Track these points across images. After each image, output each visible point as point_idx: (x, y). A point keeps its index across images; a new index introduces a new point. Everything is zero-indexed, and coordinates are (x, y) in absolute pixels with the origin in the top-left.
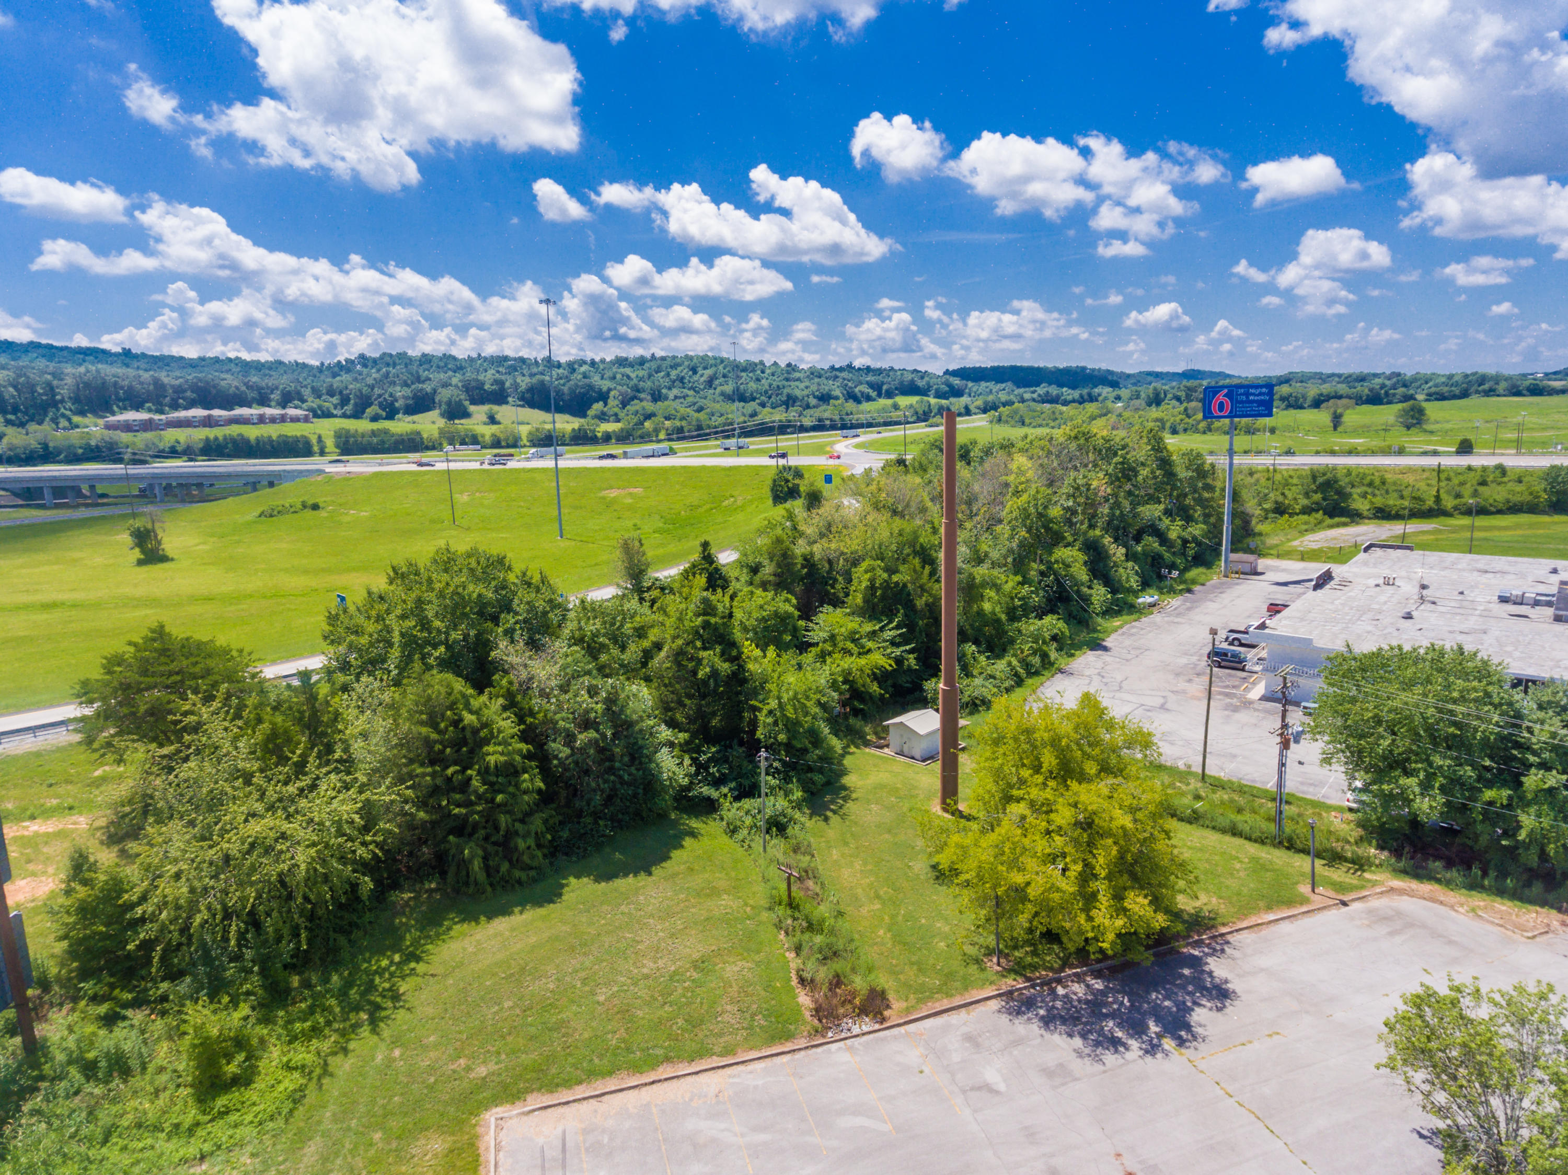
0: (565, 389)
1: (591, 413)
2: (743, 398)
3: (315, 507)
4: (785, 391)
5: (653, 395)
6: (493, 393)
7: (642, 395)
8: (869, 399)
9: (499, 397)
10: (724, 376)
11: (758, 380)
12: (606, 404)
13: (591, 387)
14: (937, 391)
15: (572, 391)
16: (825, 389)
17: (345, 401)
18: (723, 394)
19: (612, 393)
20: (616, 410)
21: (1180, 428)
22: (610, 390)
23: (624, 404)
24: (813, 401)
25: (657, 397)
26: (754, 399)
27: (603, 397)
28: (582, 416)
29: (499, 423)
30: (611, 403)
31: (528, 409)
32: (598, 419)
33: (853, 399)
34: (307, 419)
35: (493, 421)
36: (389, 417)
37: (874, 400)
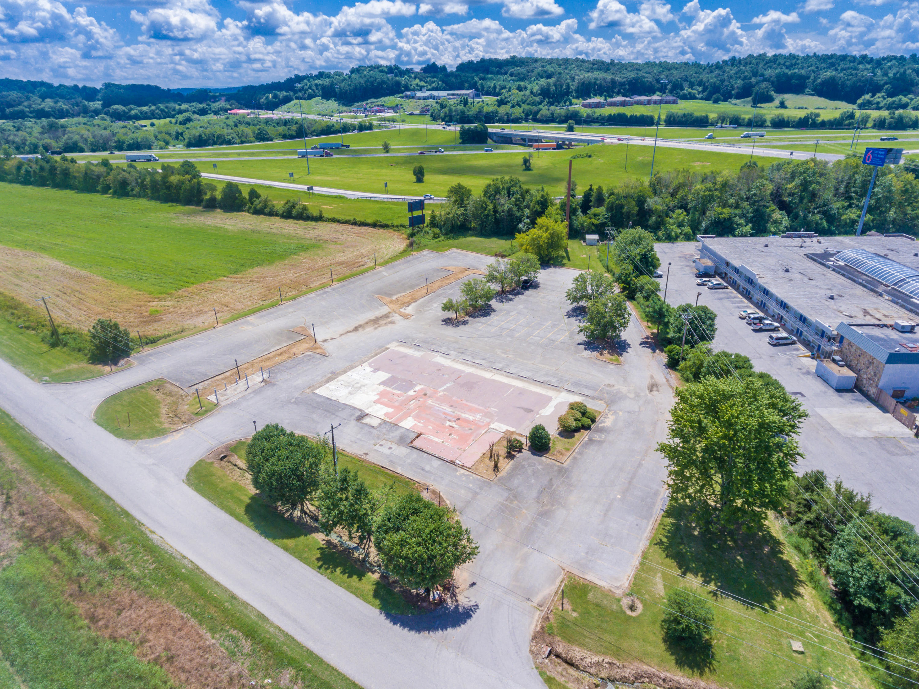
3: (590, 156)
6: (797, 85)
9: (798, 89)
12: (874, 96)
13: (871, 81)
15: (854, 85)
20: (880, 100)
27: (875, 89)
28: (854, 103)
29: (786, 107)
30: (878, 95)
31: (816, 98)
32: (861, 107)
34: (675, 102)
35: (782, 106)
36: (725, 100)
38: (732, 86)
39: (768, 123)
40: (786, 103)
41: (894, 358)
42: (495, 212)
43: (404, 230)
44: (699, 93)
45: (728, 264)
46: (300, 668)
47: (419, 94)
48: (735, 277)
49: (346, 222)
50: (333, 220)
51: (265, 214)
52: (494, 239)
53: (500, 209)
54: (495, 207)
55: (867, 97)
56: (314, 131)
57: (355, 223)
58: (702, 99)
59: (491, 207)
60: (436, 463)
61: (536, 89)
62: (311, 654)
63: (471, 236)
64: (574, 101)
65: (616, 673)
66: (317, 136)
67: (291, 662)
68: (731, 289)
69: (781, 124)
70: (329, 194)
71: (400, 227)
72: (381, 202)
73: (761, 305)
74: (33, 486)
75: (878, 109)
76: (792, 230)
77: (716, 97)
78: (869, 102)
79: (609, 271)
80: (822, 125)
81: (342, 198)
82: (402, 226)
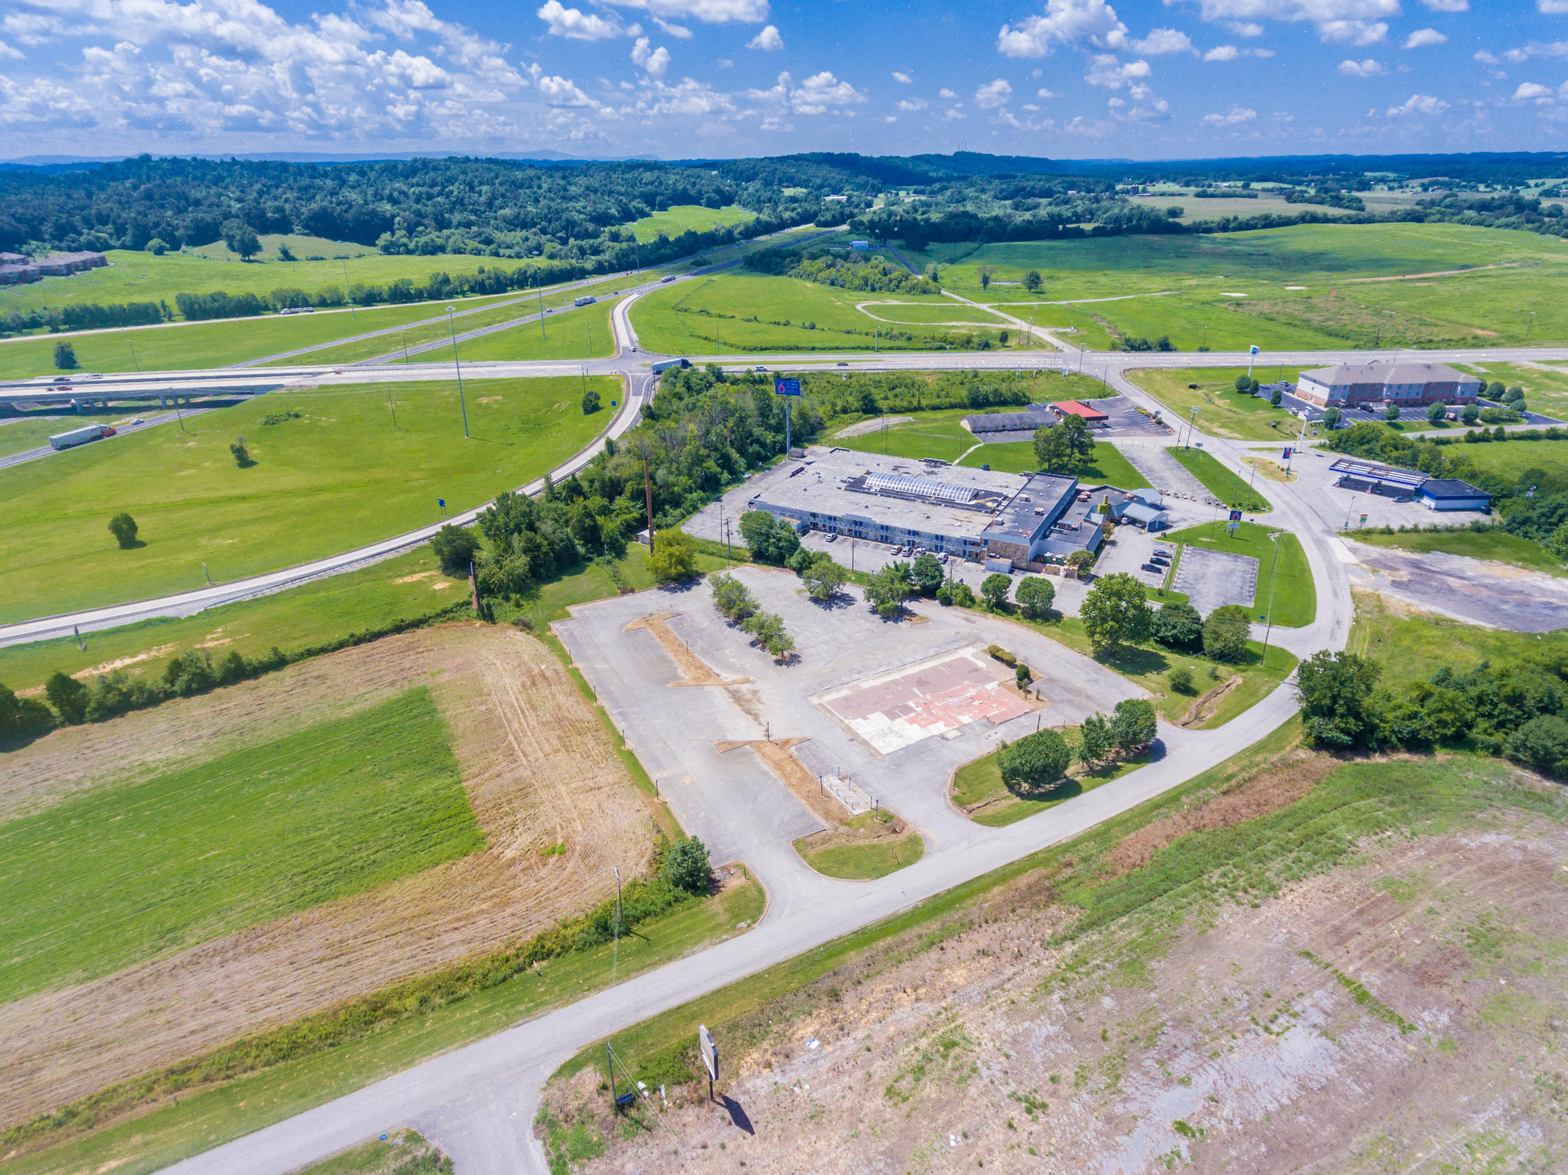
0: (349, 216)
1: (380, 243)
2: (524, 226)
3: (297, 416)
4: (564, 216)
5: (436, 220)
6: (277, 221)
7: (426, 221)
8: (644, 215)
9: (282, 226)
10: (503, 196)
11: (537, 200)
12: (393, 234)
13: (374, 213)
14: (709, 199)
15: (357, 219)
16: (601, 207)
17: (120, 231)
18: (505, 219)
19: (397, 220)
20: (405, 240)
21: (877, 286)
22: (392, 216)
23: (411, 231)
24: (591, 227)
25: (442, 224)
26: (534, 225)
27: (387, 225)
28: (374, 245)
29: (298, 259)
30: (399, 233)
31: (314, 239)
32: (387, 250)
33: (628, 216)
34: (103, 262)
35: (287, 256)
36: (176, 247)
37: (648, 215)
38: (169, 225)
40: (291, 253)
43: (458, 618)
44: (113, 236)
45: (814, 515)
49: (341, 645)
50: (311, 653)
52: (566, 578)
53: (552, 539)
54: (545, 539)
55: (385, 237)
57: (358, 641)
58: (124, 247)
59: (541, 542)
60: (1024, 719)
62: (1173, 789)
63: (537, 585)
65: (1194, 714)
67: (1180, 794)
68: (840, 537)
69: (370, 298)
70: (106, 626)
71: (446, 615)
72: (273, 599)
73: (884, 539)
74: (973, 908)
75: (409, 252)
76: (750, 466)
77: (155, 242)
78: (392, 244)
79: (742, 560)
80: (419, 296)
81: (164, 621)
82: (446, 612)
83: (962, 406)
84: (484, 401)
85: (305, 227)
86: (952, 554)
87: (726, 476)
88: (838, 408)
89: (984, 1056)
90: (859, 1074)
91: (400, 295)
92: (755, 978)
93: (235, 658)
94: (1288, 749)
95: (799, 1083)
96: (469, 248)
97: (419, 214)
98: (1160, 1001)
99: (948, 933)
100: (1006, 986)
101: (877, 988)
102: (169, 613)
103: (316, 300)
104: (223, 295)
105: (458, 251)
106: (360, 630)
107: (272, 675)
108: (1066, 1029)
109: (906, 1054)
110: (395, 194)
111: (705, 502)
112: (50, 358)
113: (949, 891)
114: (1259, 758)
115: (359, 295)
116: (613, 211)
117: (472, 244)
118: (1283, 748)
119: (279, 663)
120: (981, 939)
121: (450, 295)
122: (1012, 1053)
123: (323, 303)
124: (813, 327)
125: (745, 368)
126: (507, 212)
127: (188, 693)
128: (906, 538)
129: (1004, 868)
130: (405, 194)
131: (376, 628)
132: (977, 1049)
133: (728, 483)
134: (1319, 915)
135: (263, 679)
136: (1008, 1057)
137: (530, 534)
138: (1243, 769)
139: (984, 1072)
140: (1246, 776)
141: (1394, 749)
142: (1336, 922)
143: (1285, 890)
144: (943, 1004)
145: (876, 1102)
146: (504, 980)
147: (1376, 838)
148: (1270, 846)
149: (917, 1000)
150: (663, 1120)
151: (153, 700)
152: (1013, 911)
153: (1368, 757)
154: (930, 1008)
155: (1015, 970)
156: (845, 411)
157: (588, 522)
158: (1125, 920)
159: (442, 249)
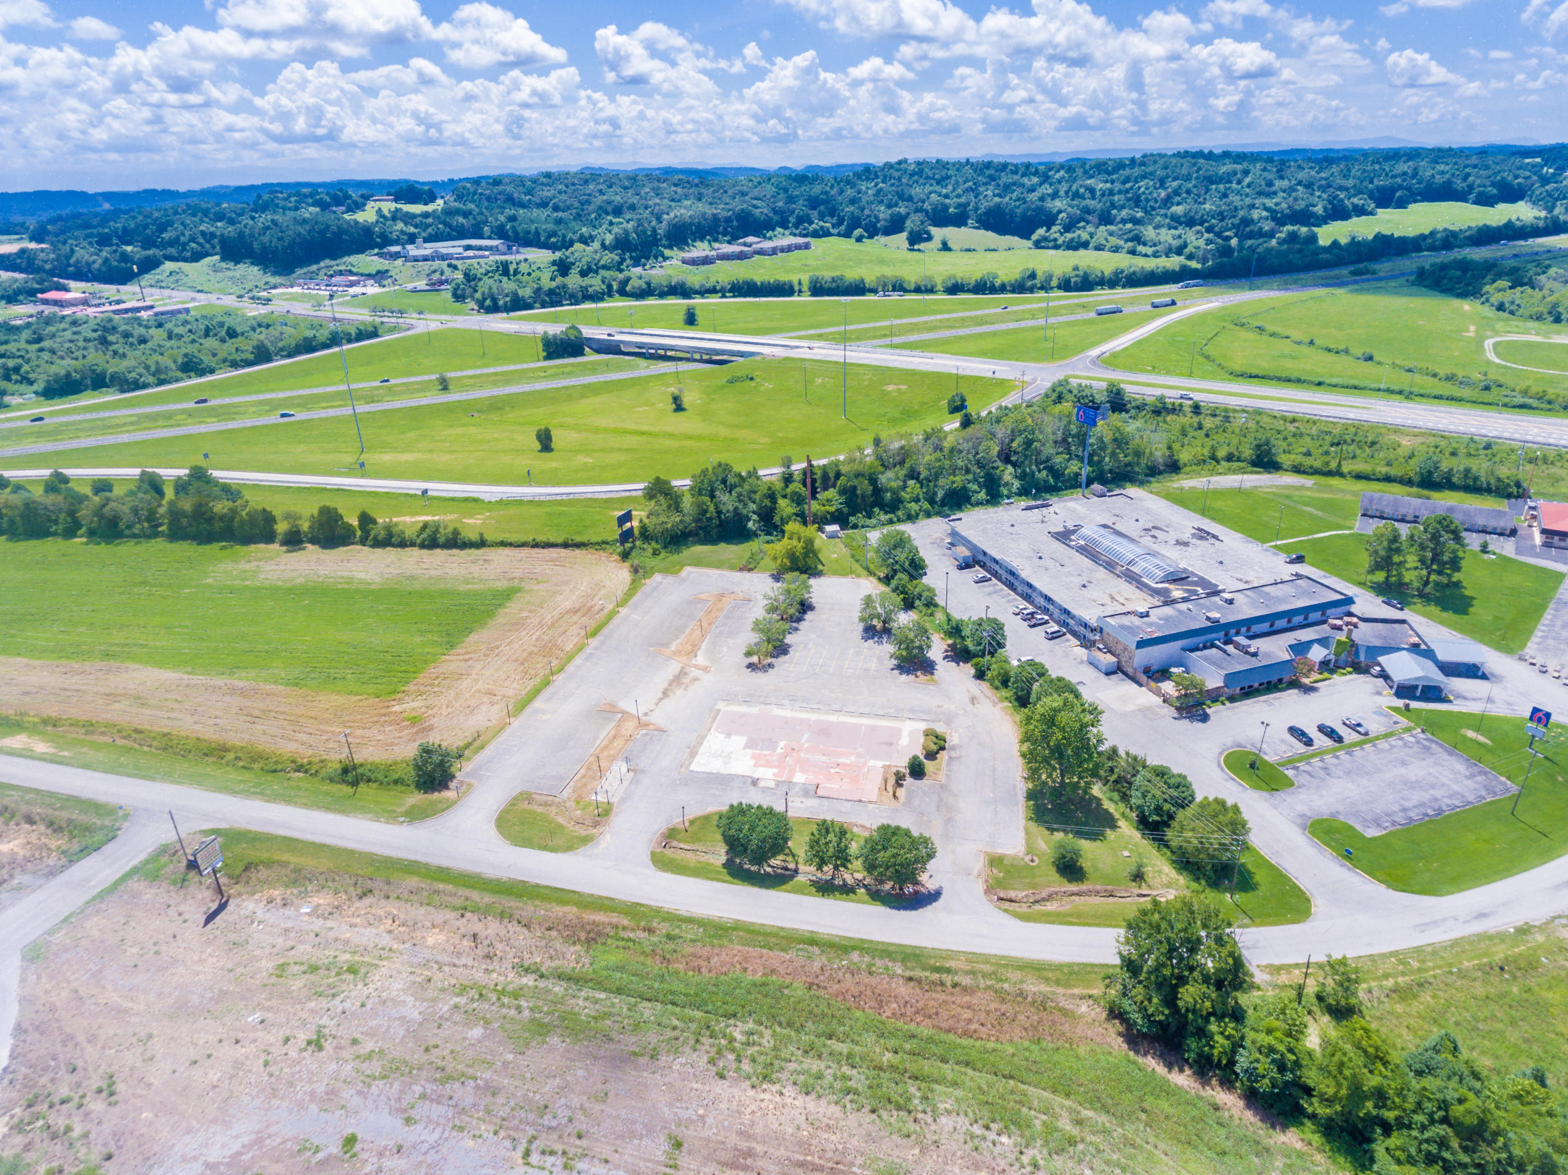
0: (1019, 211)
1: (1035, 237)
2: (1189, 223)
3: (751, 379)
4: (1245, 214)
5: (1101, 216)
6: (956, 215)
7: (1090, 218)
8: (1362, 213)
9: (959, 220)
10: (1188, 192)
11: (1225, 196)
12: (1050, 229)
13: (1043, 209)
14: (1482, 194)
15: (1024, 215)
16: (1302, 204)
18: (1173, 217)
19: (1061, 216)
20: (1057, 235)
22: (1060, 212)
23: (1069, 226)
25: (1105, 219)
26: (1201, 223)
27: (1049, 220)
28: (1029, 238)
29: (949, 250)
30: (1054, 228)
31: (982, 232)
32: (1038, 245)
33: (1339, 213)
34: (807, 246)
35: (945, 247)
36: (871, 237)
37: (1371, 213)
38: (876, 217)
39: (939, 287)
40: (950, 244)
41: (1141, 644)
42: (719, 512)
43: (610, 549)
44: (834, 226)
45: (985, 554)
46: (861, 949)
47: (412, 250)
48: (997, 568)
49: (523, 545)
50: (503, 544)
51: (393, 545)
52: (723, 546)
53: (724, 509)
54: (717, 507)
55: (1041, 232)
56: (282, 350)
57: (536, 545)
58: (839, 235)
59: (712, 508)
60: (848, 804)
61: (609, 238)
62: (862, 941)
63: (694, 544)
64: (667, 252)
65: (1038, 897)
66: (290, 356)
67: (854, 948)
68: (994, 580)
69: (954, 289)
70: (450, 495)
71: (602, 544)
72: (540, 503)
73: (1027, 598)
74: (527, 909)
75: (1057, 247)
76: (1024, 492)
77: (858, 232)
78: (1045, 239)
79: (871, 573)
80: (1003, 289)
81: (476, 500)
82: (604, 542)
83: (1409, 482)
84: (890, 388)
85: (979, 221)
86: (1074, 634)
87: (982, 495)
88: (1221, 453)
89: (353, 994)
90: (290, 943)
91: (983, 287)
92: (350, 853)
93: (456, 532)
94: (1076, 991)
95: (260, 922)
96: (1108, 245)
97: (1087, 211)
98: (505, 1064)
99: (483, 912)
100: (446, 969)
101: (393, 907)
102: (482, 496)
103: (912, 287)
104: (841, 278)
105: (1099, 248)
106: (541, 538)
107: (473, 551)
108: (421, 1024)
109: (324, 956)
110: (1082, 190)
111: (928, 515)
112: (682, 316)
113: (537, 886)
114: (1015, 976)
115: (949, 284)
116: (1319, 209)
117: (1114, 241)
118: (1067, 986)
119: (481, 544)
120: (491, 928)
121: (1031, 290)
122: (369, 1007)
123: (918, 290)
124: (1370, 358)
125: (1158, 392)
126: (1178, 210)
127: (423, 546)
128: (1041, 601)
129: (601, 897)
130: (1092, 191)
131: (552, 540)
132: (360, 986)
133: (979, 503)
134: (759, 1129)
135: (467, 551)
136: (363, 1005)
137: (706, 499)
138: (973, 973)
139: (337, 1001)
140: (966, 981)
141: (1228, 1083)
142: (759, 1148)
143: (777, 1087)
144: (395, 946)
145: (267, 965)
146: (275, 771)
147: (977, 1130)
148: (844, 1048)
149: (390, 932)
150: (193, 888)
151: (403, 544)
152: (549, 929)
153: (1170, 1067)
154: (387, 941)
155: (470, 963)
156: (1230, 458)
157: (767, 502)
158: (603, 996)
159: (1085, 245)
